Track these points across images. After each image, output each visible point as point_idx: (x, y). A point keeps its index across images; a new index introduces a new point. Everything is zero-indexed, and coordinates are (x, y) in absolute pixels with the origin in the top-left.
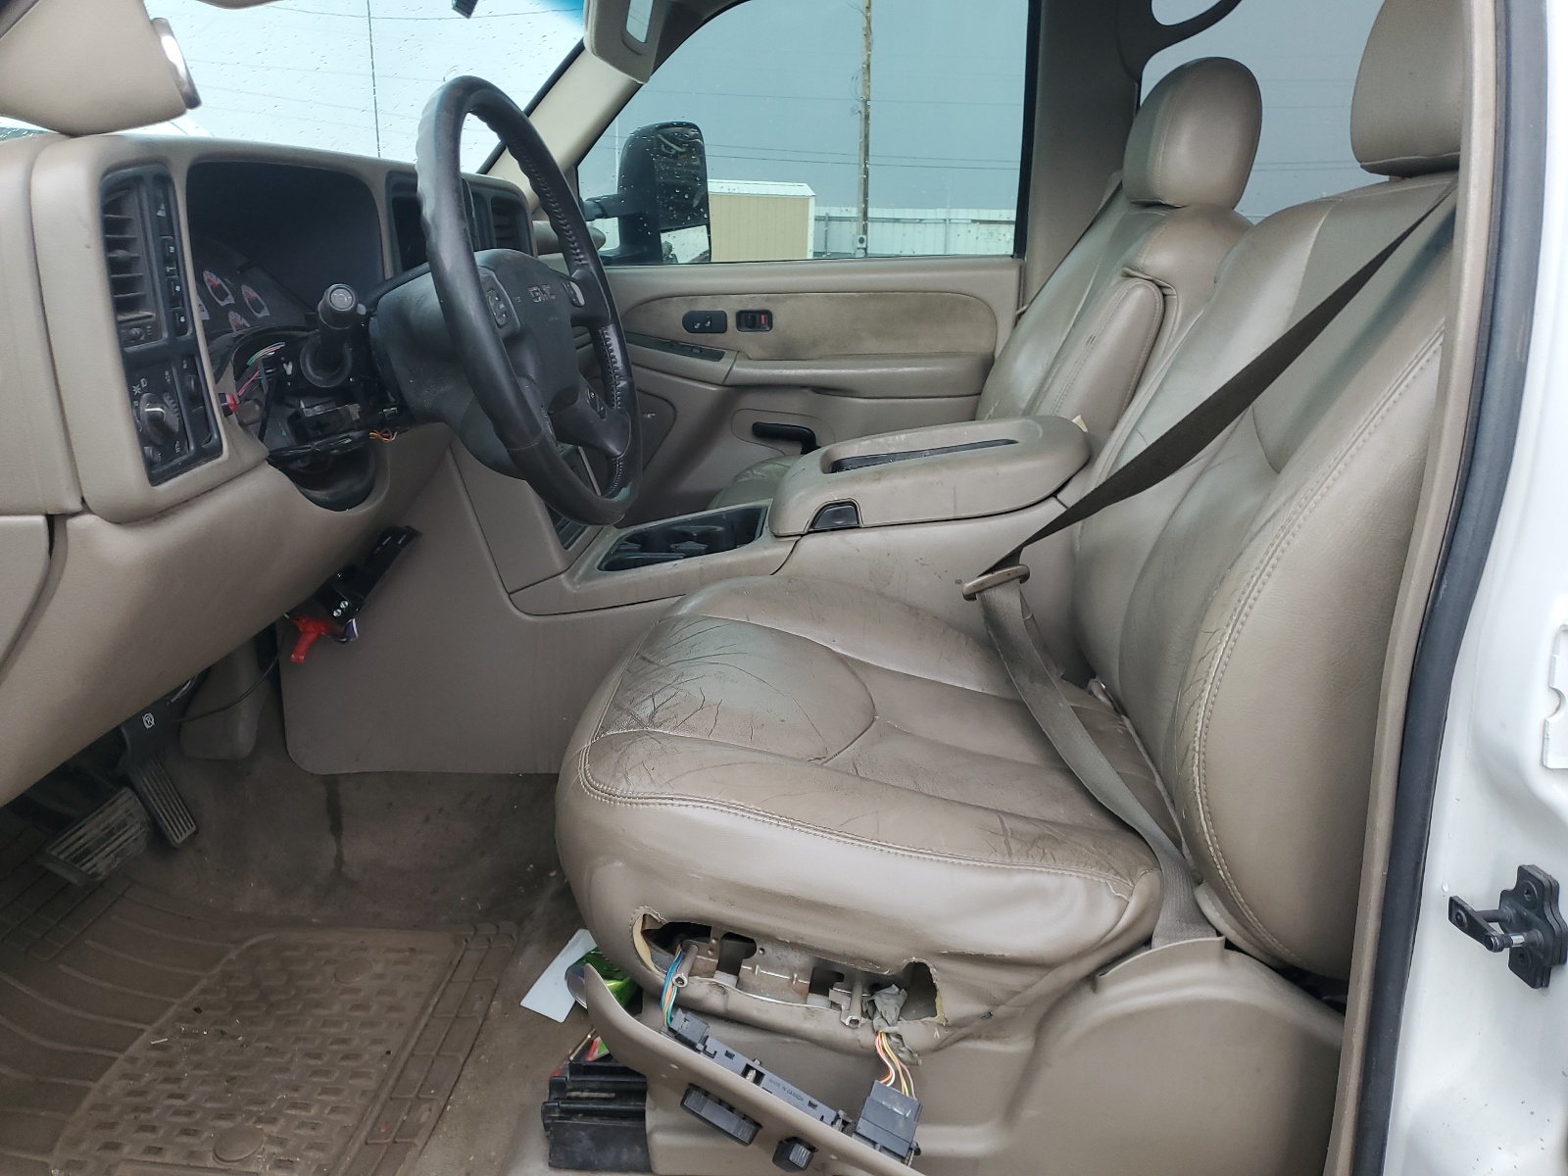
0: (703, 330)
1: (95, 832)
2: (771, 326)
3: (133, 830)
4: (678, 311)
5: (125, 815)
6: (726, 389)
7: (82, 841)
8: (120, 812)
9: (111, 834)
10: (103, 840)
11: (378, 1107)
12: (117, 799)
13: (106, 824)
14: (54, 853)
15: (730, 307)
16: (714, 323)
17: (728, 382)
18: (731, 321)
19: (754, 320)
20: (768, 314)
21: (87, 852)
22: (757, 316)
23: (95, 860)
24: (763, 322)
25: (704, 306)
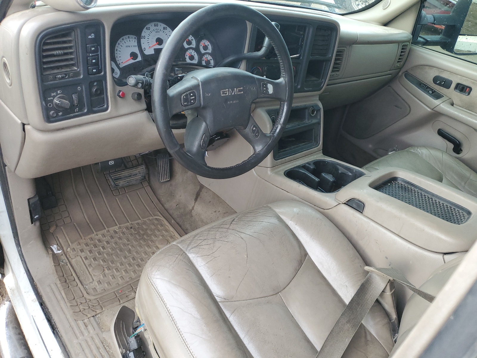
0: (440, 84)
1: (126, 174)
2: (469, 94)
3: (138, 177)
4: (432, 74)
5: (138, 172)
6: (433, 111)
7: (121, 175)
8: (137, 171)
9: (130, 176)
10: (127, 177)
11: (126, 285)
12: (139, 167)
13: (131, 173)
14: (111, 176)
15: (455, 80)
16: (446, 84)
17: (435, 109)
18: (453, 86)
19: (463, 89)
20: (471, 89)
21: (120, 178)
22: (466, 87)
23: (121, 181)
24: (467, 91)
25: (445, 75)
